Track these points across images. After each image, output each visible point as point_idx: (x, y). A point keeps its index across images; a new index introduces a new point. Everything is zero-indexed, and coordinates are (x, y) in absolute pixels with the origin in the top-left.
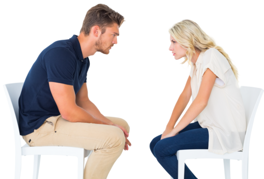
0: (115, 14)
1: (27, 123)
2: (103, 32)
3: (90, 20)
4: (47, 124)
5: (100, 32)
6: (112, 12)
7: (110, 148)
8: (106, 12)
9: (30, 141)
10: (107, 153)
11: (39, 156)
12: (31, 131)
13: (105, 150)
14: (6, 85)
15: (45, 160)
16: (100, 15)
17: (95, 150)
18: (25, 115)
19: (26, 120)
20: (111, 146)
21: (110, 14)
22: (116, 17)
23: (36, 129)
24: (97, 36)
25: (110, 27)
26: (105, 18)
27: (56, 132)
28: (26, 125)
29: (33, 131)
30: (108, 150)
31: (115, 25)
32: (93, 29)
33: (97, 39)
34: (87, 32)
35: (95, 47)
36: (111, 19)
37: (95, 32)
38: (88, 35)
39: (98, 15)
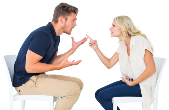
0: (72, 7)
1: (18, 79)
2: (66, 20)
3: (57, 14)
4: (31, 81)
5: (64, 20)
6: (70, 7)
7: (71, 96)
8: (66, 7)
9: (20, 91)
10: (69, 99)
11: (24, 101)
12: (20, 84)
13: (68, 97)
14: (4, 56)
15: (28, 104)
16: (63, 9)
17: (61, 97)
18: (18, 75)
19: (18, 77)
20: (72, 94)
21: (68, 8)
22: (73, 9)
23: (24, 83)
24: (63, 23)
25: (70, 16)
26: (66, 11)
27: (36, 86)
28: (18, 81)
29: (22, 85)
30: (70, 97)
31: (73, 14)
32: (60, 19)
33: (63, 25)
34: (56, 21)
35: (62, 30)
36: (69, 11)
37: (61, 21)
38: (57, 23)
39: (61, 10)
